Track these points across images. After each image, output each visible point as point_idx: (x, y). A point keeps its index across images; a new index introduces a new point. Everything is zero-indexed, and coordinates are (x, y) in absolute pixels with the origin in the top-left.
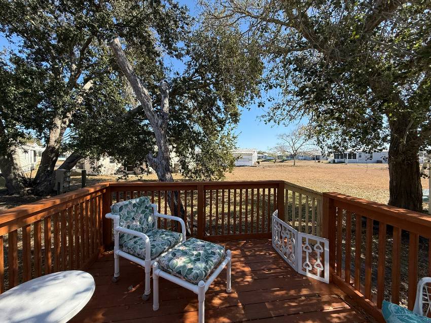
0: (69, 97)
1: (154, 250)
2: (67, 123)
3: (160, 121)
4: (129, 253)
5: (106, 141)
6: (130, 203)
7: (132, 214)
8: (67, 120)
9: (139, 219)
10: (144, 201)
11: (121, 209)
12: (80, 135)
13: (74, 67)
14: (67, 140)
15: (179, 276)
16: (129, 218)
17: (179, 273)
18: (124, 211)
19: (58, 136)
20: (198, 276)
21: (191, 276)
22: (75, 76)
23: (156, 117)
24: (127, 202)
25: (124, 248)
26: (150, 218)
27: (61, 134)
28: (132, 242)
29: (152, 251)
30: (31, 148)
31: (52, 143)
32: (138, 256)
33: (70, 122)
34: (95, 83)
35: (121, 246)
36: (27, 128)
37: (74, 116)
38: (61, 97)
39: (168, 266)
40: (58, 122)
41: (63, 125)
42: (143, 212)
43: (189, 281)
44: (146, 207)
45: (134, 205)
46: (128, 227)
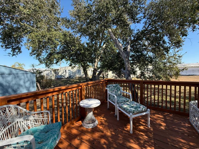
0: (99, 51)
1: (118, 101)
2: (99, 60)
3: (126, 56)
4: (111, 101)
5: (109, 65)
6: (112, 85)
7: (113, 89)
8: (99, 59)
9: (115, 91)
10: (117, 86)
11: (109, 87)
12: (102, 64)
13: (100, 41)
14: (99, 66)
15: (124, 110)
16: (112, 91)
17: (124, 109)
18: (110, 88)
19: (96, 64)
20: (130, 111)
21: (128, 111)
22: (100, 44)
23: (124, 54)
24: (111, 85)
25: (110, 99)
26: (119, 92)
27: (97, 64)
28: (112, 98)
29: (117, 101)
30: (91, 69)
31: (95, 67)
32: (113, 102)
33: (100, 60)
34: (106, 44)
35: (109, 99)
36: (90, 63)
37: (101, 57)
38: (97, 52)
39: (121, 106)
40: (96, 60)
41: (98, 61)
42: (117, 89)
43: (127, 112)
44: (118, 88)
45: (114, 86)
46: (112, 93)
